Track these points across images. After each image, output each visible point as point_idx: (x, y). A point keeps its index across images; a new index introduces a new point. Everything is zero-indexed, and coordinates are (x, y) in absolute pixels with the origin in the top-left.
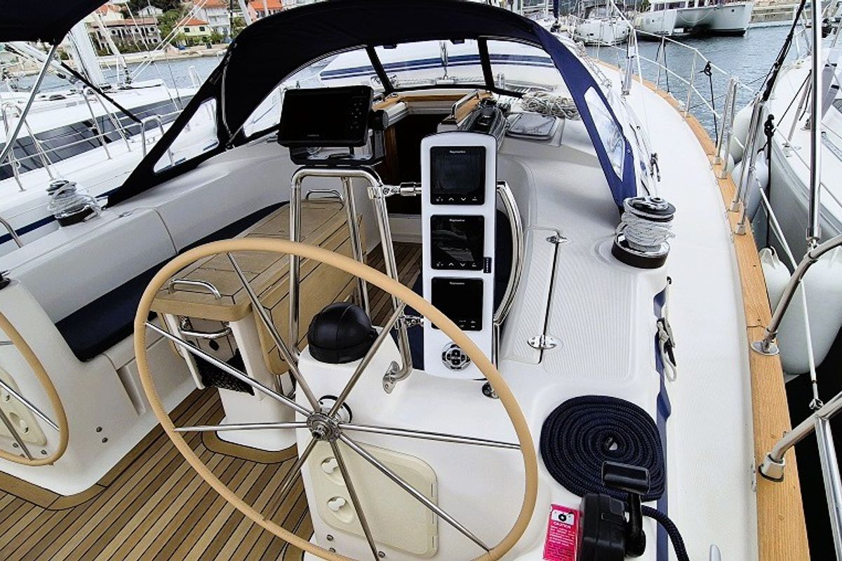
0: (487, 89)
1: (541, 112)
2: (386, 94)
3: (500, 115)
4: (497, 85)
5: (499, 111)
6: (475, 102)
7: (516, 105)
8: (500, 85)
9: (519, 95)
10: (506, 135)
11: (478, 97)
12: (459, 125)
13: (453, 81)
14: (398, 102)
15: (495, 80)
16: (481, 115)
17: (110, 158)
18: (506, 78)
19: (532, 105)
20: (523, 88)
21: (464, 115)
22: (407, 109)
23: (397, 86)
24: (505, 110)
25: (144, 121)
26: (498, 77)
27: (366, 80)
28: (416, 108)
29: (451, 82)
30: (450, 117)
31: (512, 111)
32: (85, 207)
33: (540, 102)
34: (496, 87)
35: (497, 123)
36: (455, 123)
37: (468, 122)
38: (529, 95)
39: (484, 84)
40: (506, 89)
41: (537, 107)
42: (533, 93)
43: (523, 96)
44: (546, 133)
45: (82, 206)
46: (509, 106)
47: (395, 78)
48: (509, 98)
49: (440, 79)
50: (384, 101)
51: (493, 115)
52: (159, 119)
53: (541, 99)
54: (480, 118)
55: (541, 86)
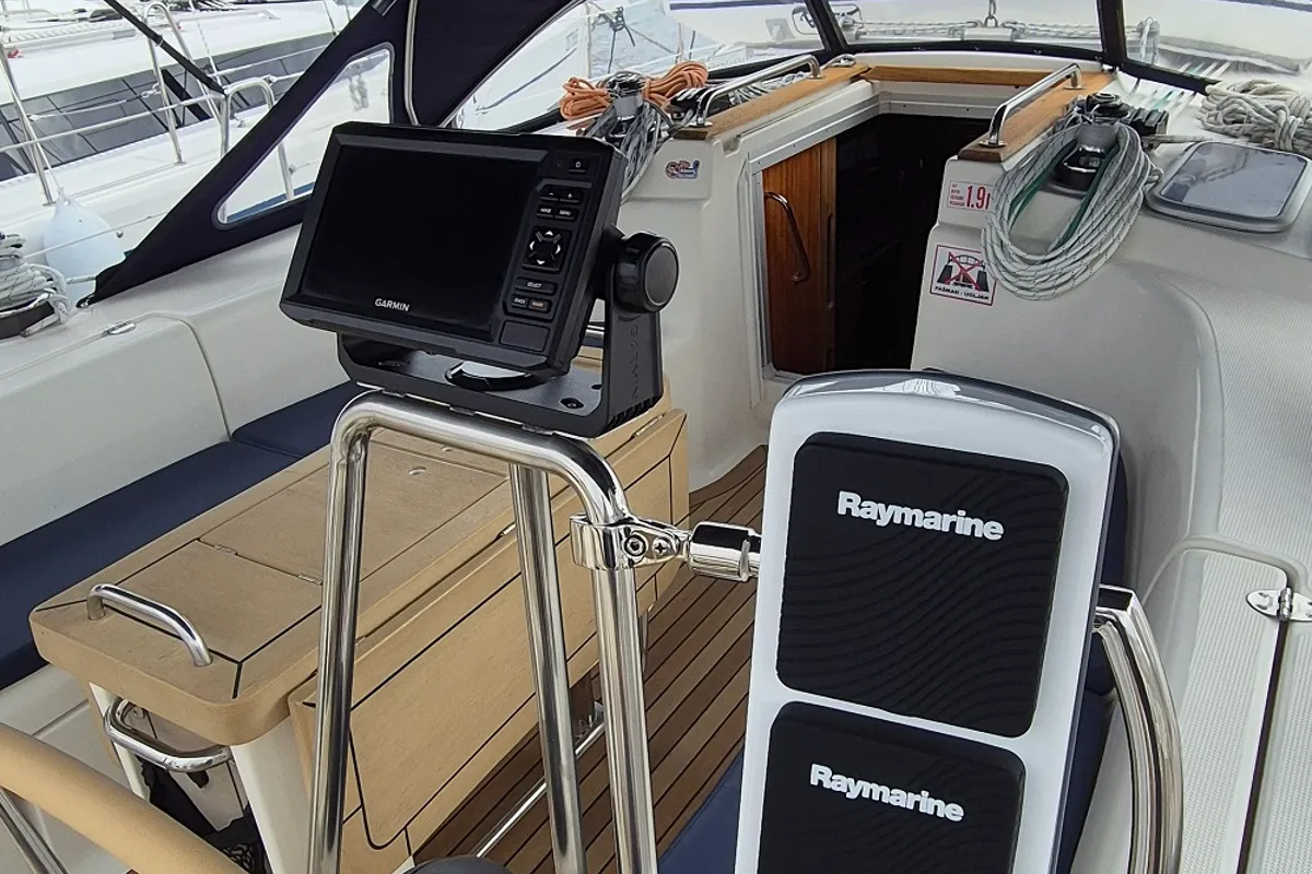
0: (1103, 62)
1: (1259, 140)
2: (822, 58)
3: (1133, 146)
4: (1134, 50)
5: (1129, 133)
6: (1064, 96)
7: (1184, 116)
8: (1143, 51)
9: (1198, 86)
10: (1146, 207)
11: (1074, 83)
12: (1009, 165)
13: (1009, 33)
14: (856, 78)
15: (1130, 36)
16: (1075, 143)
17: (180, 162)
18: (1163, 32)
19: (1235, 118)
20: (1208, 62)
21: (1030, 134)
22: (874, 100)
23: (857, 36)
24: (1148, 129)
25: (230, 90)
26: (1141, 31)
27: (781, 16)
28: (900, 97)
29: (1004, 35)
30: (985, 139)
31: (1169, 133)
32: (39, 299)
33: (1260, 111)
34: (1130, 56)
35: (1123, 171)
36: (996, 160)
37: (1036, 160)
38: (1227, 83)
39: (1096, 45)
40: (1161, 64)
41: (1246, 126)
42: (1243, 79)
43: (1208, 88)
44: (1272, 213)
45: (32, 294)
46: (1164, 118)
47: (856, 17)
48: (1163, 88)
49: (976, 24)
50: (815, 75)
51: (1113, 146)
52: (267, 87)
53: (1262, 102)
54: (1073, 153)
55: (1263, 57)
